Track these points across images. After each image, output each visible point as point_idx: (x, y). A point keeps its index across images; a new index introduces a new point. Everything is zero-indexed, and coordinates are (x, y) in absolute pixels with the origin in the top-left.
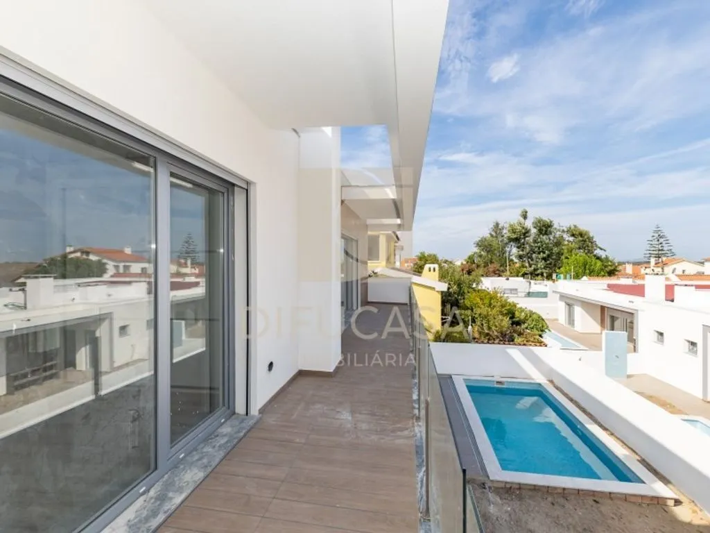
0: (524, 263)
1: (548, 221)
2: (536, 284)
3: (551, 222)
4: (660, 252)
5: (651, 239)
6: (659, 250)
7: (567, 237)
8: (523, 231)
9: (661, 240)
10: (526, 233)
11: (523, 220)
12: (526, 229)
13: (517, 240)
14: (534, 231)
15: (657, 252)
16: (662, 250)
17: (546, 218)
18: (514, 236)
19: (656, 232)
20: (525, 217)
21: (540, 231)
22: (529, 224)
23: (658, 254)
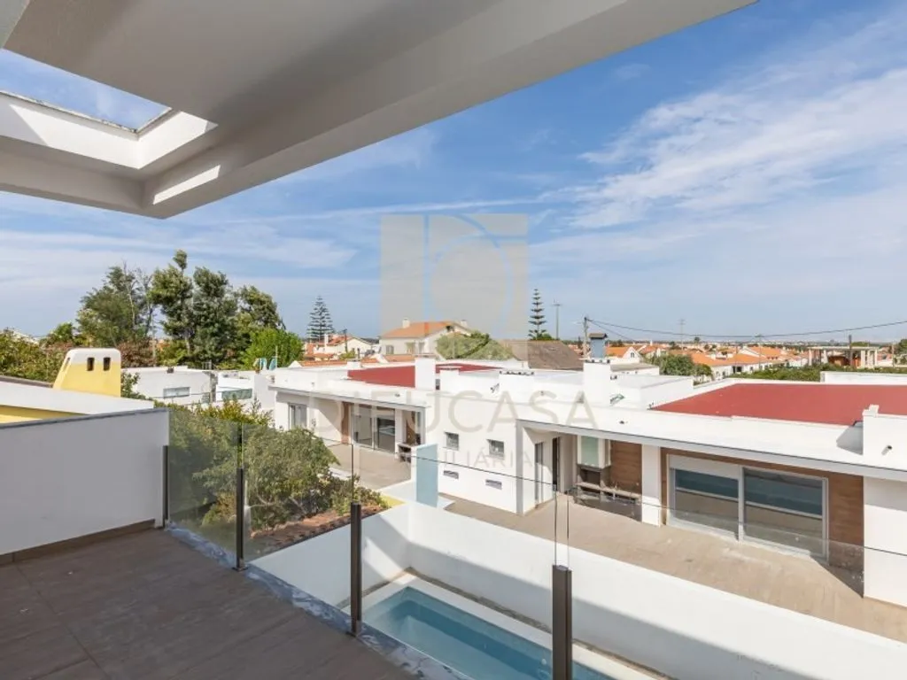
0: (182, 342)
1: (219, 276)
2: (226, 376)
3: (223, 276)
4: (323, 328)
5: (314, 311)
6: (321, 326)
7: (242, 304)
8: (182, 287)
9: (323, 314)
10: (184, 291)
11: (180, 269)
12: (185, 285)
13: (168, 301)
14: (196, 289)
15: (319, 328)
16: (324, 326)
17: (215, 271)
18: (164, 293)
19: (319, 304)
20: (183, 265)
21: (207, 289)
22: (189, 274)
23: (320, 330)
